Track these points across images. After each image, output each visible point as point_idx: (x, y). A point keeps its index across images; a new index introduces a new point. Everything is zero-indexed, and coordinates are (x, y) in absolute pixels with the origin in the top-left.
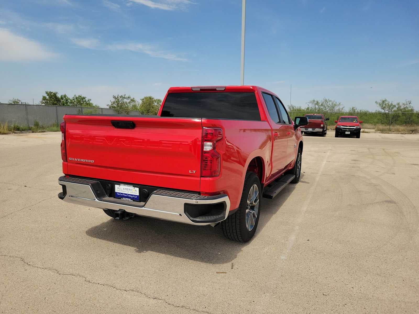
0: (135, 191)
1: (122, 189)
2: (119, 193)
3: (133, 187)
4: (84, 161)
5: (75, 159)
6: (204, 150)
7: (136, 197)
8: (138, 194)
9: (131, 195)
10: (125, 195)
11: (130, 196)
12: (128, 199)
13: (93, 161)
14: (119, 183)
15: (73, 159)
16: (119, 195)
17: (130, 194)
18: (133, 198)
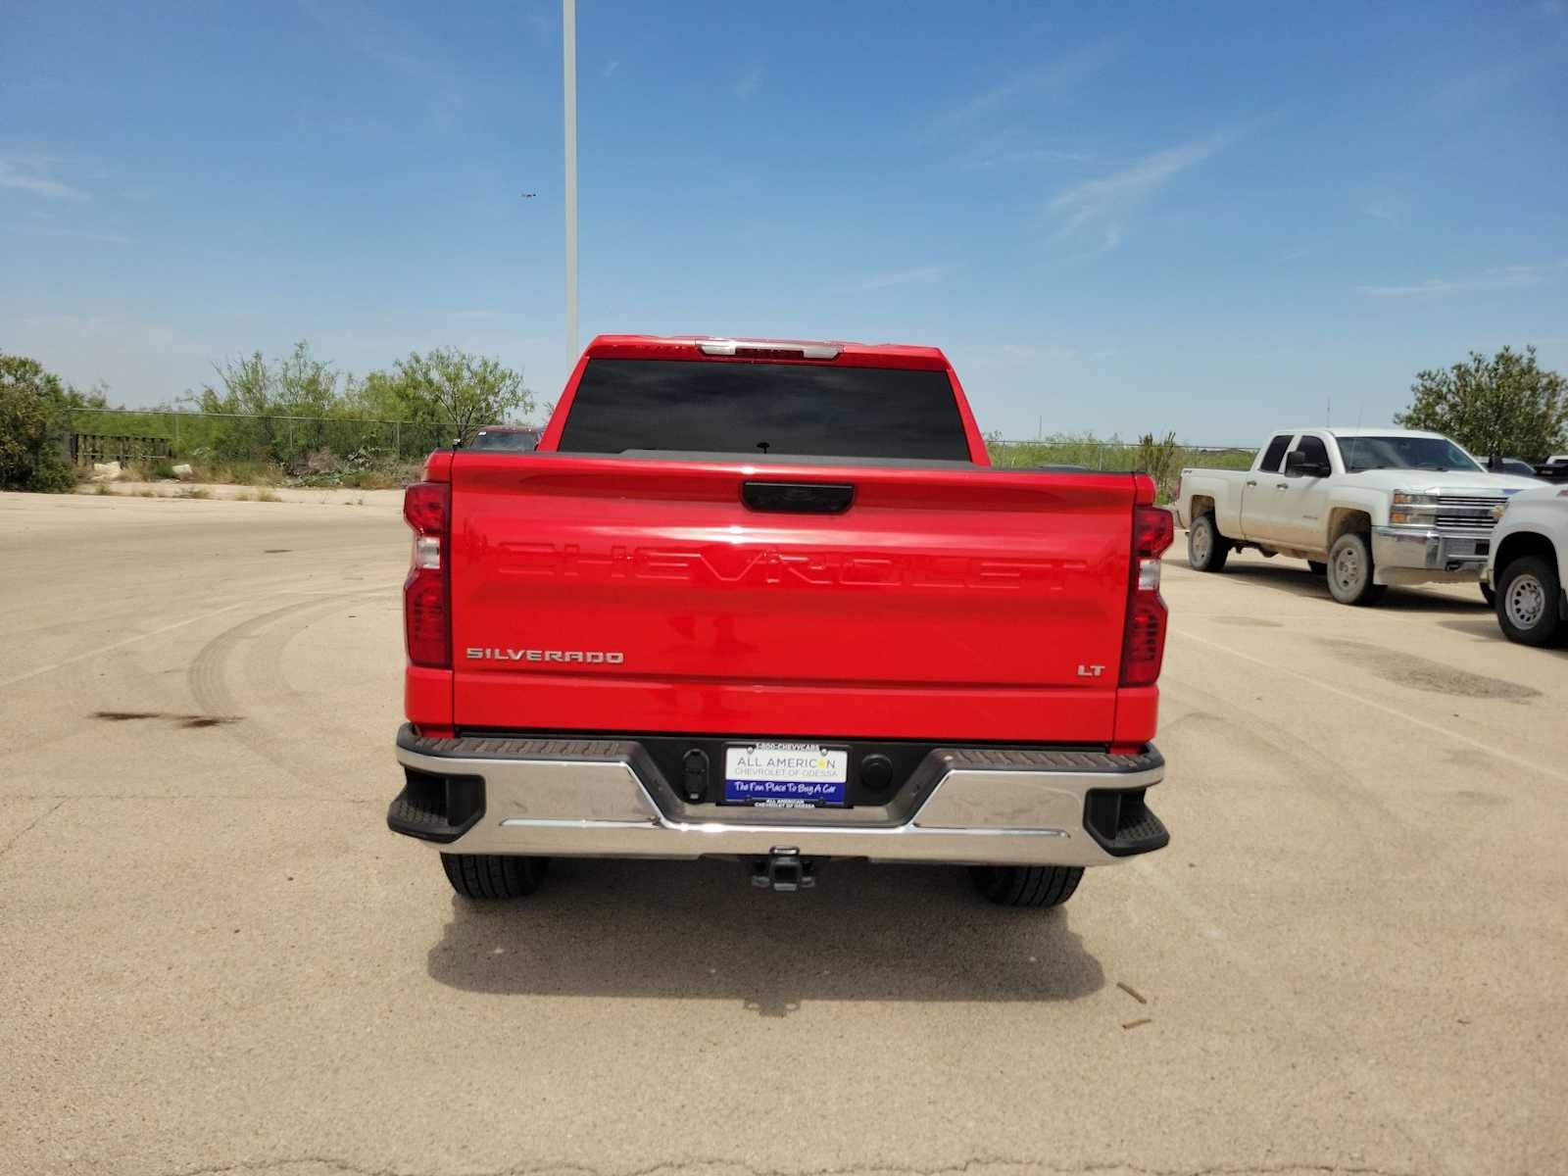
0: (830, 767)
1: (764, 762)
2: (746, 782)
3: (821, 749)
4: (567, 659)
5: (510, 651)
6: (1140, 588)
7: (832, 789)
8: (841, 778)
9: (807, 784)
10: (777, 788)
11: (802, 789)
12: (789, 801)
13: (621, 655)
14: (751, 738)
15: (492, 653)
16: (743, 791)
17: (800, 783)
18: (814, 795)
